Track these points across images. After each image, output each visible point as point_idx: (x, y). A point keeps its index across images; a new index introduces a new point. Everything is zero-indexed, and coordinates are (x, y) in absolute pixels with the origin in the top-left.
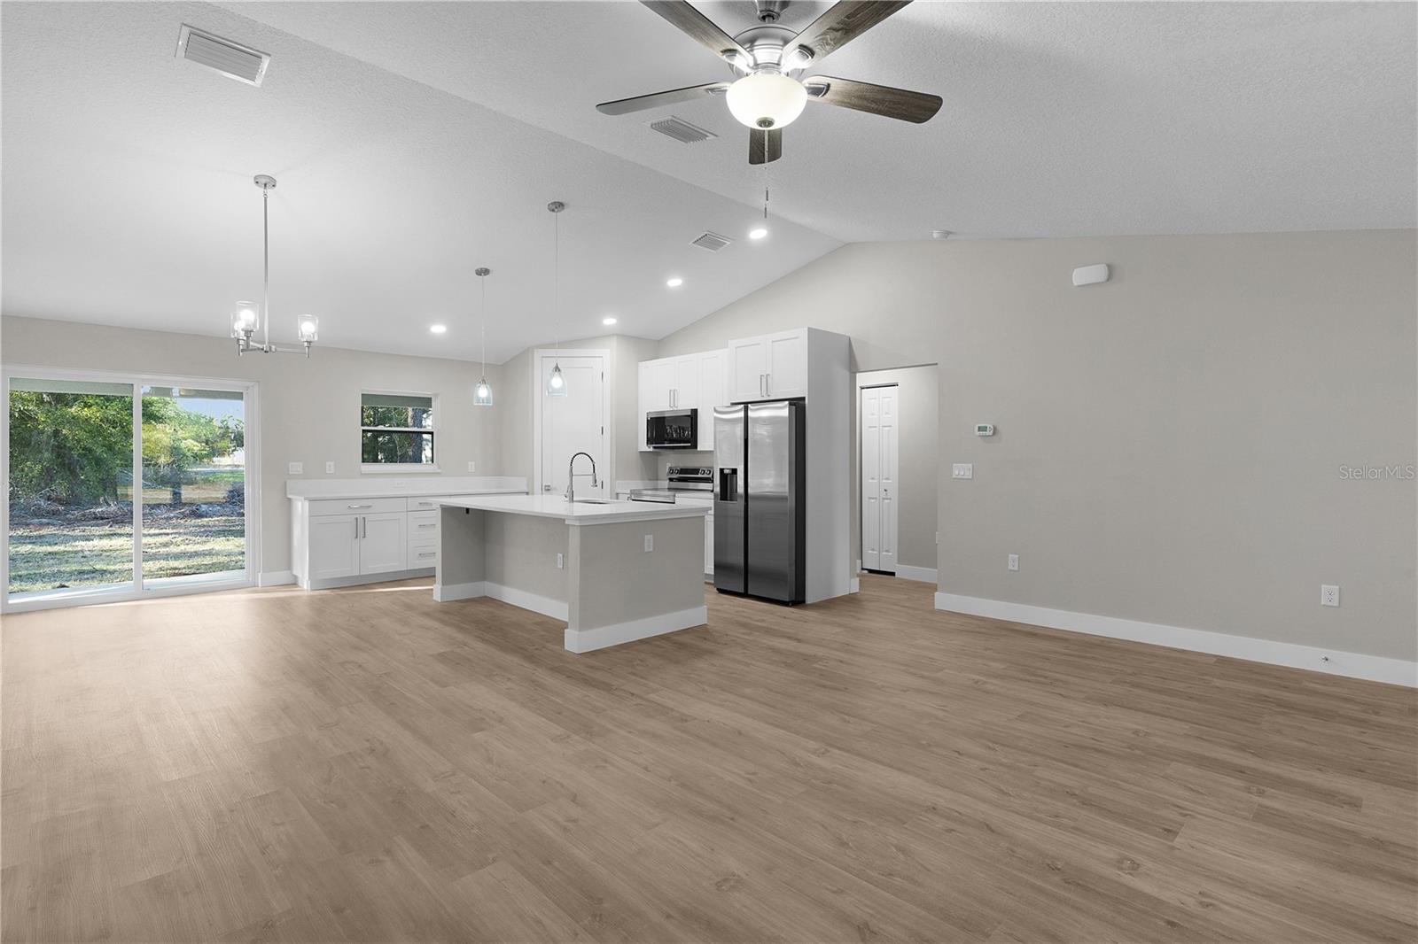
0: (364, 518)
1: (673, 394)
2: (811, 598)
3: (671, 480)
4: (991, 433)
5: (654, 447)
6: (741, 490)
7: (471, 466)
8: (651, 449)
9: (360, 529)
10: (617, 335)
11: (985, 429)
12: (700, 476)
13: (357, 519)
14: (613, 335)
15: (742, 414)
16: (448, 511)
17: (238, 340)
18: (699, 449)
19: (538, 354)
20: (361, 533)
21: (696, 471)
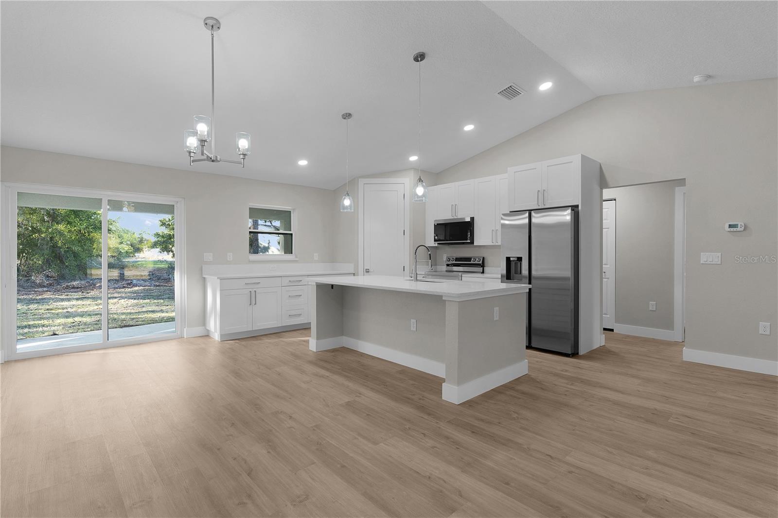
0: (255, 291)
1: (454, 208)
2: (582, 351)
3: (448, 265)
4: (742, 229)
5: (438, 244)
6: (525, 271)
7: (316, 256)
8: (436, 245)
9: (253, 299)
10: (414, 168)
11: (735, 226)
12: (472, 262)
13: (251, 292)
14: (412, 169)
15: (527, 221)
16: (320, 287)
17: (190, 152)
18: (475, 244)
19: (361, 182)
20: (253, 302)
21: (469, 259)
